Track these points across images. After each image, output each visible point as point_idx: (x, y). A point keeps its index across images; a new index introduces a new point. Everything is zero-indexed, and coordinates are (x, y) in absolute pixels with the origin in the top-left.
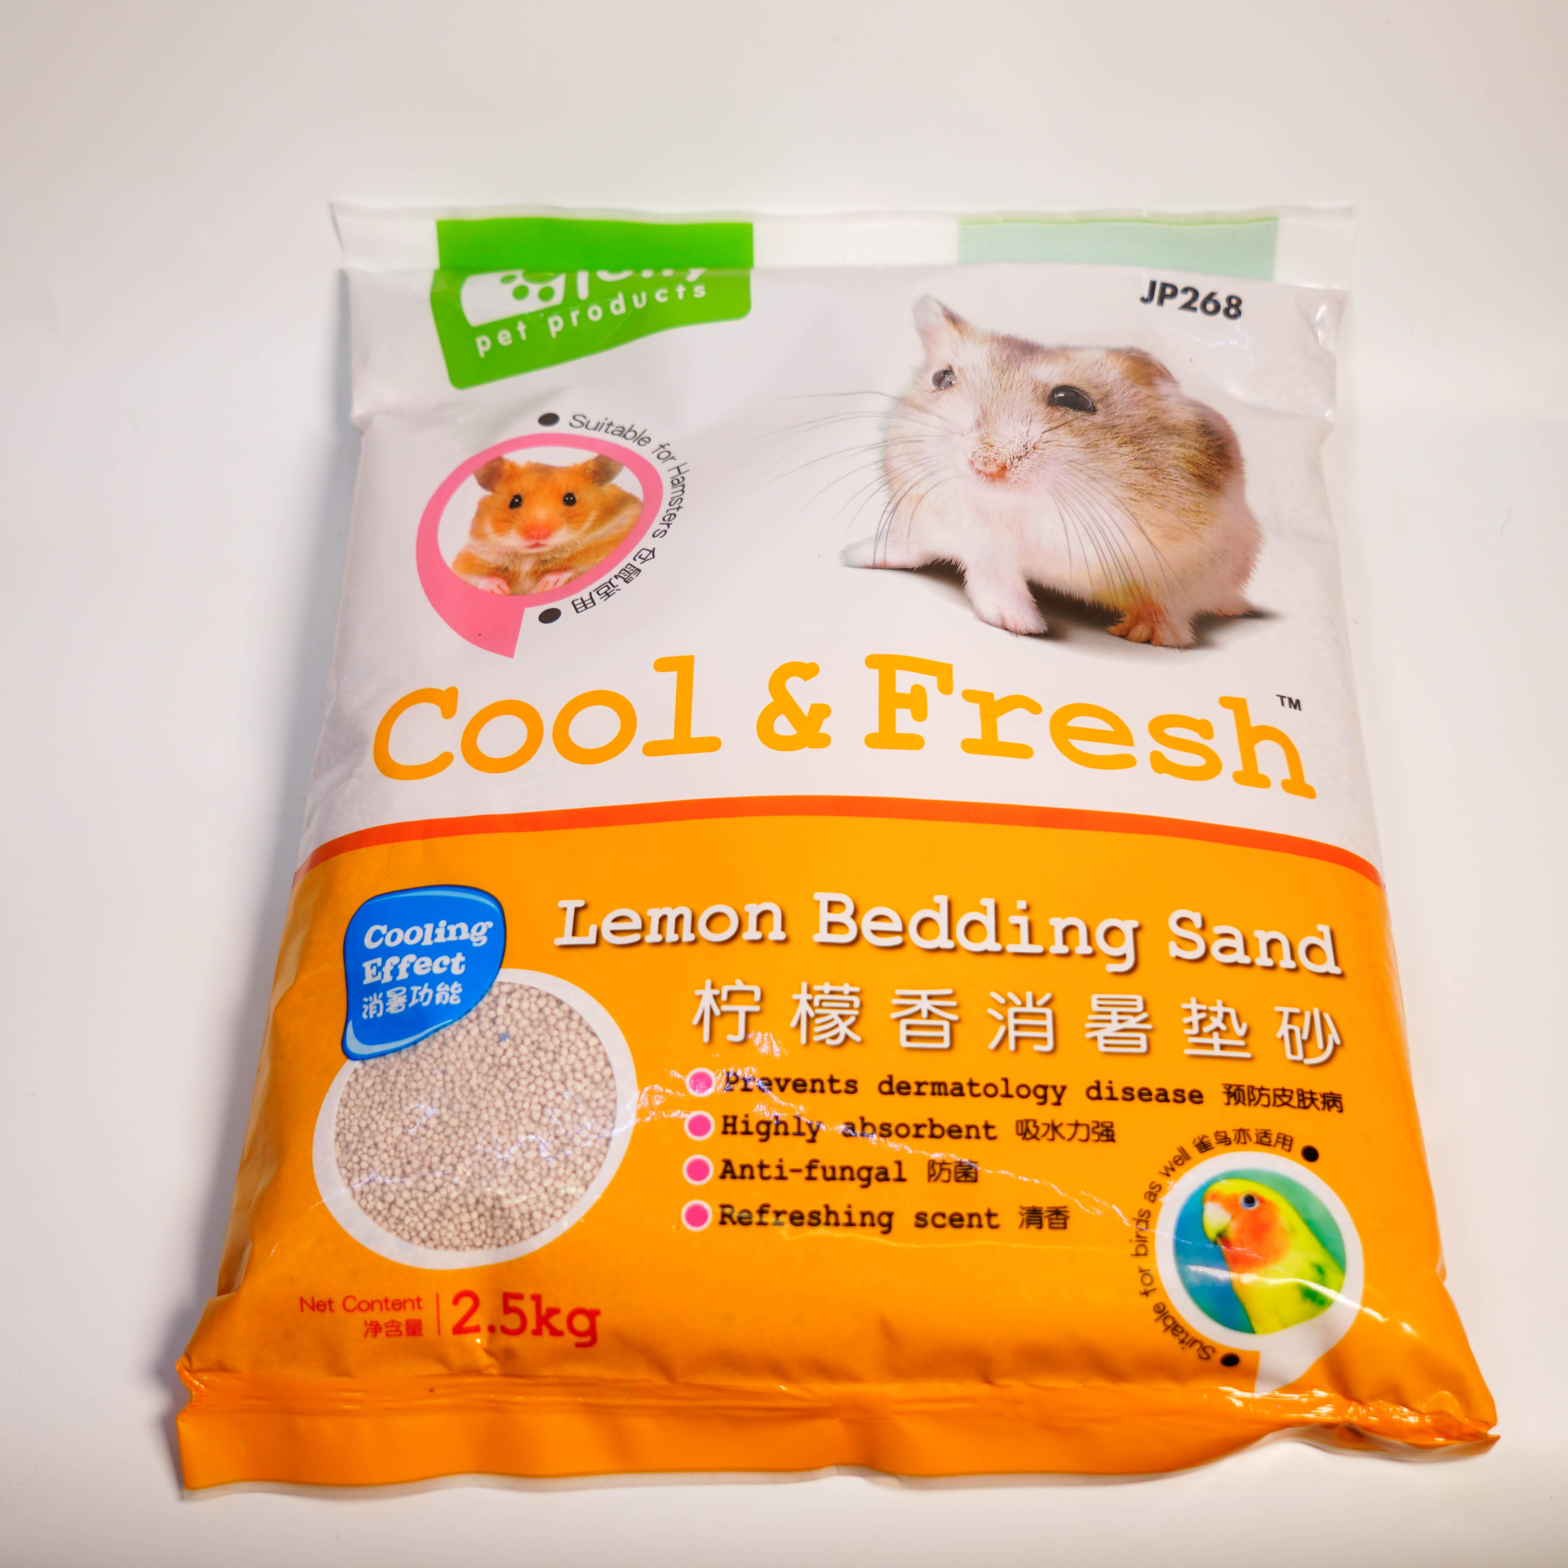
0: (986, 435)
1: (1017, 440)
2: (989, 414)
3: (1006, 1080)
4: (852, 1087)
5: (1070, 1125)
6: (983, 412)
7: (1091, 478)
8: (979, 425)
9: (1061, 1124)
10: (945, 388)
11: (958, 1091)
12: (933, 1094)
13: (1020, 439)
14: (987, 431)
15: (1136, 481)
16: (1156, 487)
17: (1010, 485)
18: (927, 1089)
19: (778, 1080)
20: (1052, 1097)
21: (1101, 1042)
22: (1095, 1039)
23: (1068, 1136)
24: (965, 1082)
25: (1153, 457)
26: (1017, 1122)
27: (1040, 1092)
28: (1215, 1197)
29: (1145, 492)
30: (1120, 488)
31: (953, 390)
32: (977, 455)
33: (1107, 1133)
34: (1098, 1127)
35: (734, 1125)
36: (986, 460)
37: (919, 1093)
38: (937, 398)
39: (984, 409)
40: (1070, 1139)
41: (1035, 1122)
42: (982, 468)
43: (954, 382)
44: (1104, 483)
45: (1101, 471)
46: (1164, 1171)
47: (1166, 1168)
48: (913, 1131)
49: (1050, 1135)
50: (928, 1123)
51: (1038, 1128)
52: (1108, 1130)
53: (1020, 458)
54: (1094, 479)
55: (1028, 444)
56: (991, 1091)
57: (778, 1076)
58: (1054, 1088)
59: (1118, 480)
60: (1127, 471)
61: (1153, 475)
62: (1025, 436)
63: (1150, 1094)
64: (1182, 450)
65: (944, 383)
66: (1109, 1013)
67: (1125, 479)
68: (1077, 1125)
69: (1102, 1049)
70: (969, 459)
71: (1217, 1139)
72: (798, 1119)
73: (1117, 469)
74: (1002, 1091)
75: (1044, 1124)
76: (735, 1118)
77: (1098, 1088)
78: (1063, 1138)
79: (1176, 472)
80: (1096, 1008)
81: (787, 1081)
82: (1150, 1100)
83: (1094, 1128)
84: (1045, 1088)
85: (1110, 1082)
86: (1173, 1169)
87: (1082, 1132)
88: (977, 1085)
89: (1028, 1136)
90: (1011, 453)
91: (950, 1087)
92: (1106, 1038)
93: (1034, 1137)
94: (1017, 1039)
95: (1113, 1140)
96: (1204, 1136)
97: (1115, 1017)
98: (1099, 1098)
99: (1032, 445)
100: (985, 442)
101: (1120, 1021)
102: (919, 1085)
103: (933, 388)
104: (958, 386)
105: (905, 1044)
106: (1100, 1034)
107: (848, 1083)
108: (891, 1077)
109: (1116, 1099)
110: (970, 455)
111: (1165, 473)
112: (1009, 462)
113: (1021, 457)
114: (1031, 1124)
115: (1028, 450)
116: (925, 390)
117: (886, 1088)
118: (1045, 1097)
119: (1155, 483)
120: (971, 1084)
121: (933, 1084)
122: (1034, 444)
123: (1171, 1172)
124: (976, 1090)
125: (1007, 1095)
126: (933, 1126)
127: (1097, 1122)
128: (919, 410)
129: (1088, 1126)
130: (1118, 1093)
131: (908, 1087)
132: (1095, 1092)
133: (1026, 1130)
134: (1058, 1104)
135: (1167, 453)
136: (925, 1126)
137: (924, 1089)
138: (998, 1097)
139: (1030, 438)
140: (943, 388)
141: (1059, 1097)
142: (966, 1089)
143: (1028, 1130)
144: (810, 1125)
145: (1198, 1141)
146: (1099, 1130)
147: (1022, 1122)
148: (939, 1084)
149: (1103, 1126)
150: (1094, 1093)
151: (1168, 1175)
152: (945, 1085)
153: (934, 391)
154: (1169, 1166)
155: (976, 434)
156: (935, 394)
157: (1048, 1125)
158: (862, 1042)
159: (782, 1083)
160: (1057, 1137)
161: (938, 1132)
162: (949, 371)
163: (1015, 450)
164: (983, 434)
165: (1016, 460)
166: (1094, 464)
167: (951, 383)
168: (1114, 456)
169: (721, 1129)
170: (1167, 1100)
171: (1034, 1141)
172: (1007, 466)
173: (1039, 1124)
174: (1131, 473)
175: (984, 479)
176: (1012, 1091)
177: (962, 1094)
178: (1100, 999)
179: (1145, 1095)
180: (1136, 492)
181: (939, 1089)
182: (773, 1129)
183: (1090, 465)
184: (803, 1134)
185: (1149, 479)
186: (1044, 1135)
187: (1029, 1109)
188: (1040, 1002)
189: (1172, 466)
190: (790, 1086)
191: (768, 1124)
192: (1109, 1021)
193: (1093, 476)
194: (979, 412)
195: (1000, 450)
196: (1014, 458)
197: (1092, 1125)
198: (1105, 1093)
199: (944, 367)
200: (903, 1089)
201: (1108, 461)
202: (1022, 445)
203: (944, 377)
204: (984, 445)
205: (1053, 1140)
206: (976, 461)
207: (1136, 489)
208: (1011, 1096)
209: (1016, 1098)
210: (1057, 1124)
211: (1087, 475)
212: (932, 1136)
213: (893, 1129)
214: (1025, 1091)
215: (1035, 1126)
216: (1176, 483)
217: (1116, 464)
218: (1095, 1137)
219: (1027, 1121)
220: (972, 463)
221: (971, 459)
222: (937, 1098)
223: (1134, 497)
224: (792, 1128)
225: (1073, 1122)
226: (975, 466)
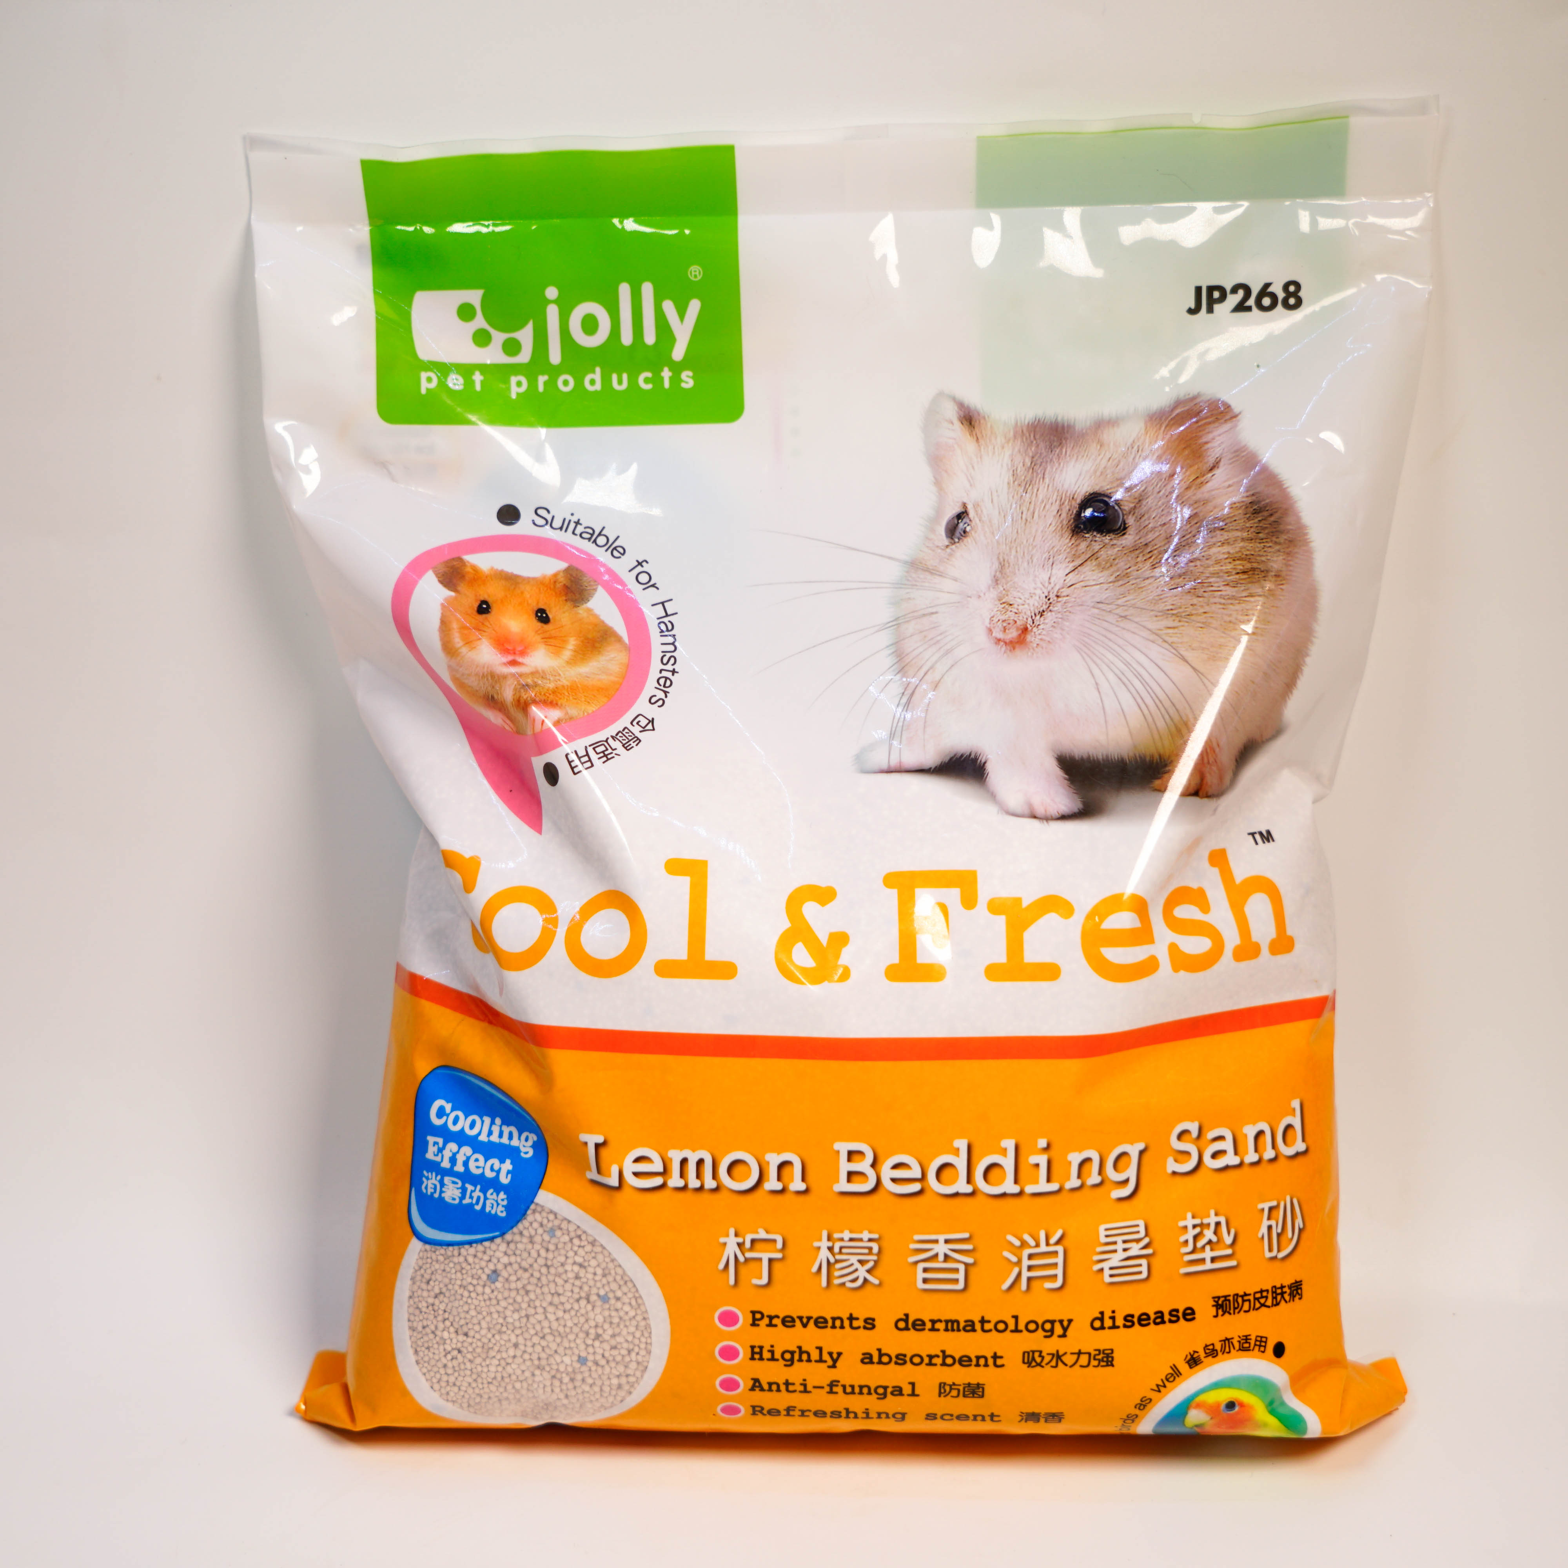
0: (1004, 592)
1: (1038, 592)
2: (1007, 565)
3: (1016, 1318)
4: (870, 1324)
5: (1072, 1354)
6: (1000, 564)
7: (1121, 617)
8: (996, 581)
9: (1065, 1353)
10: (959, 539)
11: (970, 1326)
12: (946, 1330)
13: (1041, 589)
14: (1005, 587)
15: (1173, 605)
16: (1195, 605)
17: (1032, 650)
18: (941, 1326)
19: (801, 1318)
20: (1058, 1330)
21: (1107, 1272)
22: (1102, 1270)
23: (1070, 1364)
24: (976, 1319)
25: (1191, 568)
26: (1024, 1353)
27: (1048, 1326)
28: (1199, 1406)
29: (1184, 614)
30: (1155, 619)
31: (968, 540)
32: (995, 620)
33: (1106, 1358)
34: (1099, 1354)
35: (761, 1353)
36: (1005, 624)
37: (933, 1329)
38: (951, 555)
39: (1002, 560)
40: (1071, 1366)
41: (1041, 1352)
42: (1000, 635)
43: (968, 529)
44: (1137, 620)
45: (1134, 606)
46: (1157, 1389)
47: (1158, 1386)
48: (926, 1360)
49: (1053, 1363)
50: (941, 1354)
51: (1043, 1358)
52: (1108, 1356)
53: (1042, 614)
54: (1125, 617)
55: (1051, 593)
56: (1001, 1327)
57: (800, 1314)
58: (1061, 1322)
59: (1152, 610)
60: (1162, 597)
61: (1193, 591)
62: (1047, 584)
63: (1149, 1318)
64: (1226, 549)
65: (957, 534)
66: (1115, 1243)
67: (1161, 606)
68: (1079, 1353)
69: (1108, 1279)
70: (987, 627)
71: (1206, 1353)
72: (820, 1349)
73: (1151, 598)
74: (1012, 1326)
75: (1048, 1354)
76: (761, 1348)
77: (1102, 1319)
78: (1066, 1365)
79: (1218, 580)
80: (1103, 1240)
81: (809, 1318)
82: (1148, 1324)
83: (1095, 1355)
84: (1052, 1322)
85: (1113, 1312)
86: (1165, 1386)
87: (1084, 1360)
88: (989, 1322)
89: (1034, 1364)
90: (1032, 609)
91: (962, 1324)
92: (1111, 1268)
93: (1039, 1365)
94: (1029, 1279)
95: (1113, 1365)
96: (1195, 1352)
97: (1120, 1246)
98: (1102, 1328)
99: (1055, 593)
100: (1004, 601)
101: (1125, 1250)
102: (933, 1322)
103: (946, 542)
104: (973, 533)
105: (921, 1285)
106: (1106, 1265)
107: (866, 1321)
108: (907, 1315)
109: (1118, 1327)
110: (987, 621)
111: (1205, 585)
112: (1030, 621)
113: (1044, 611)
114: (1037, 1355)
115: (1051, 600)
116: (938, 547)
117: (902, 1325)
118: (1052, 1331)
119: (1195, 601)
120: (983, 1321)
121: (947, 1322)
122: (1058, 592)
123: (1162, 1389)
124: (987, 1326)
125: (1016, 1330)
126: (945, 1356)
127: (1099, 1350)
128: (932, 573)
129: (1089, 1354)
130: (1120, 1322)
131: (924, 1324)
132: (1099, 1323)
133: (1030, 1359)
134: (1064, 1336)
135: (1207, 559)
136: (938, 1356)
137: (937, 1326)
138: (1008, 1331)
139: (1052, 585)
140: (957, 540)
141: (1065, 1329)
142: (978, 1326)
143: (1033, 1359)
144: (830, 1354)
145: (1189, 1357)
146: (1100, 1357)
147: (1028, 1353)
148: (953, 1322)
149: (1104, 1353)
150: (1097, 1324)
151: (1159, 1391)
152: (958, 1322)
153: (947, 546)
154: (1161, 1383)
155: (993, 594)
156: (948, 550)
157: (1053, 1355)
158: (880, 1285)
159: (805, 1320)
160: (1060, 1363)
161: (949, 1361)
162: (963, 513)
163: (1036, 604)
164: (1001, 592)
165: (1038, 617)
166: (1125, 599)
167: (965, 532)
168: (1147, 582)
169: (749, 1356)
170: (1163, 1322)
171: (1038, 1368)
172: (1029, 626)
173: (1044, 1354)
174: (1167, 597)
175: (1004, 648)
176: (1021, 1326)
177: (974, 1330)
178: (1107, 1230)
179: (1144, 1320)
180: (1174, 618)
181: (952, 1325)
182: (796, 1357)
183: (1120, 602)
184: (825, 1362)
185: (1188, 597)
186: (1047, 1364)
187: (1036, 1341)
188: (1053, 1240)
189: (1214, 574)
190: (812, 1322)
191: (792, 1353)
192: (1115, 1251)
193: (1123, 614)
194: (996, 565)
195: (1021, 607)
196: (1035, 615)
197: (1093, 1353)
198: (1108, 1323)
199: (958, 509)
200: (918, 1325)
201: (1142, 590)
202: (1044, 596)
203: (958, 523)
204: (1003, 606)
205: (1056, 1366)
206: (994, 628)
207: (1173, 614)
208: (1021, 1331)
209: (1025, 1332)
210: (1061, 1353)
211: (1117, 614)
212: (944, 1364)
213: (908, 1359)
214: (1033, 1326)
215: (1040, 1356)
216: (1219, 593)
217: (1149, 591)
218: (1096, 1363)
219: (1033, 1352)
220: (990, 631)
221: (988, 626)
222: (950, 1334)
223: (1171, 624)
224: (815, 1355)
225: (1077, 1351)
226: (994, 635)
